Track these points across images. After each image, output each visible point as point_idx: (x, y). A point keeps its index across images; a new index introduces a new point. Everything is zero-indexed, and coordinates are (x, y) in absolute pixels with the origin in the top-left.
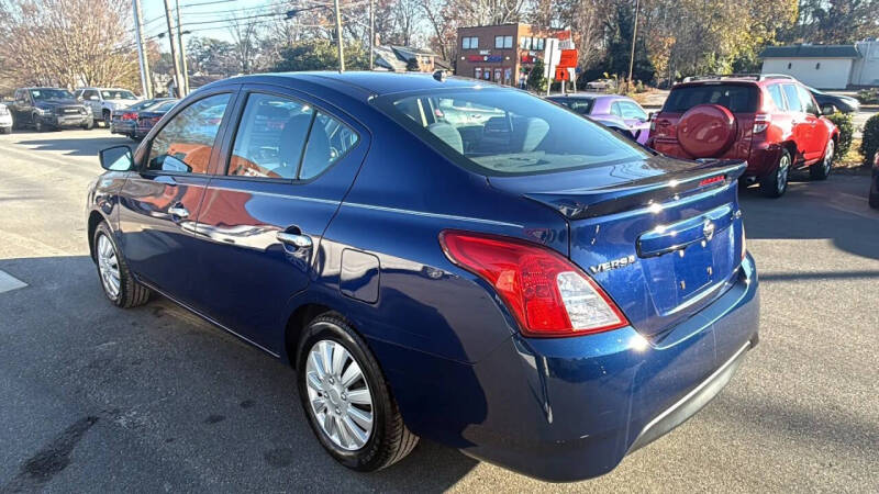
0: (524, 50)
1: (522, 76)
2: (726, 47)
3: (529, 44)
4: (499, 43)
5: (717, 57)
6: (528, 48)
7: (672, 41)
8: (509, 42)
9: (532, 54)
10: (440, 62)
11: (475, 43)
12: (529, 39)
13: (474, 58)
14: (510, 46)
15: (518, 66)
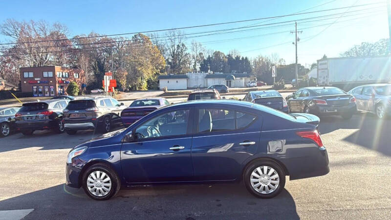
0: (59, 78)
1: (60, 89)
2: (145, 75)
3: (61, 75)
4: (45, 74)
5: (141, 79)
6: (61, 76)
7: (126, 73)
8: (51, 74)
9: (63, 79)
10: (8, 84)
11: (31, 75)
12: (61, 73)
13: (32, 82)
14: (52, 76)
15: (57, 85)
